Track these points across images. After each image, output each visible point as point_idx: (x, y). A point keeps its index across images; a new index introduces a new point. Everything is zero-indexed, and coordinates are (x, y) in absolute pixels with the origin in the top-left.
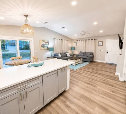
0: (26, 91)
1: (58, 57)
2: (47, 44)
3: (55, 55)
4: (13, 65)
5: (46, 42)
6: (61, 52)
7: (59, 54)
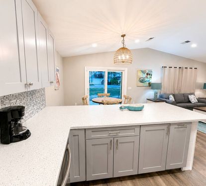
0: (117, 140)
1: (167, 100)
2: (149, 76)
3: (161, 96)
4: (100, 103)
5: (147, 74)
6: (176, 92)
7: (171, 96)
